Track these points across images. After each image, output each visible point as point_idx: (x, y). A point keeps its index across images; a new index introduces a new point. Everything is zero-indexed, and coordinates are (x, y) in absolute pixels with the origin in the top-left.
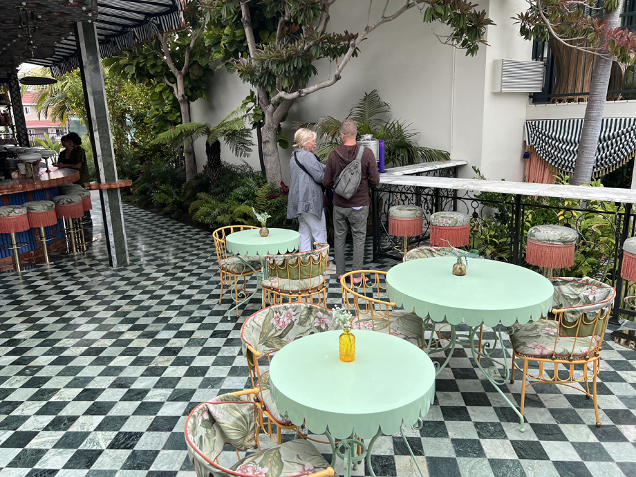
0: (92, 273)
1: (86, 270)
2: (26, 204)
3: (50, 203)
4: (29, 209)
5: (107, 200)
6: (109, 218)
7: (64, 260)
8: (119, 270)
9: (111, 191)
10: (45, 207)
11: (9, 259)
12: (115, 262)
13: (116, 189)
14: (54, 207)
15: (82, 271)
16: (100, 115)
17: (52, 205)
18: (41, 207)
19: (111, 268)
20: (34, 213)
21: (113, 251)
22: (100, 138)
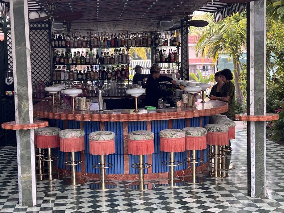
0: (231, 199)
1: (226, 195)
2: (185, 129)
3: (203, 130)
4: (187, 133)
5: (254, 132)
6: (253, 149)
7: (208, 182)
8: (256, 201)
9: (259, 123)
10: (200, 133)
11: (166, 175)
12: (253, 193)
13: (263, 122)
14: (206, 133)
15: (223, 195)
16: (258, 53)
17: (205, 132)
18: (196, 132)
19: (249, 197)
20: (191, 138)
21: (253, 181)
22: (255, 74)
